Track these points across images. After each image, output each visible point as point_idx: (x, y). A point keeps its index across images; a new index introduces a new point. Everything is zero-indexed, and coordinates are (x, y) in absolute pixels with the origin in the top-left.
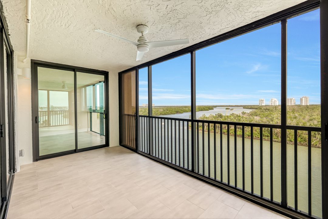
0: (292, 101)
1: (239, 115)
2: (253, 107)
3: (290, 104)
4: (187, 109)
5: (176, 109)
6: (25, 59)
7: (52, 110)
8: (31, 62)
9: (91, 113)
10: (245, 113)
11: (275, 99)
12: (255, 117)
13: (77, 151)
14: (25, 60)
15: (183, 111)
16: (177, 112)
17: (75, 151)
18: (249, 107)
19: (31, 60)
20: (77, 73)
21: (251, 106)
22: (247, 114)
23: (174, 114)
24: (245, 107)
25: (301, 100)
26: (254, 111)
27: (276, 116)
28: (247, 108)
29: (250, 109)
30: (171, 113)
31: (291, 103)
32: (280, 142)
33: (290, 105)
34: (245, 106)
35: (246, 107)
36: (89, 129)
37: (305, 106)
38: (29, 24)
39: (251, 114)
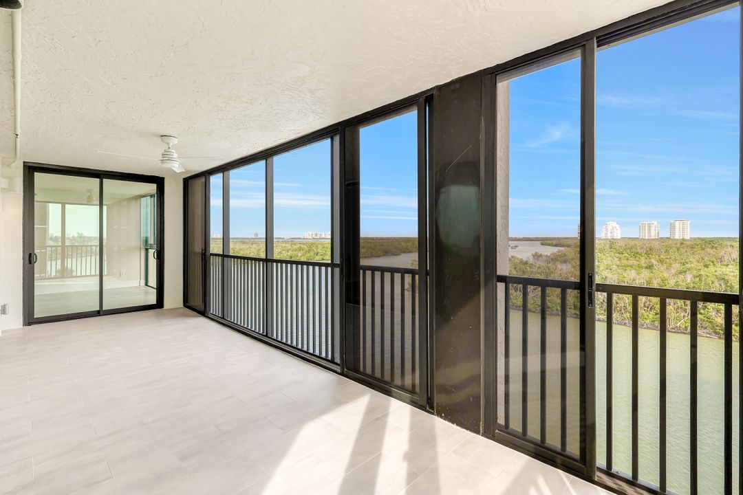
0: (653, 229)
1: (525, 260)
2: (562, 241)
3: (647, 235)
4: (410, 244)
5: (383, 245)
6: (14, 162)
7: (81, 244)
8: (24, 166)
9: (147, 250)
10: (541, 255)
11: (615, 224)
12: (559, 266)
13: (101, 313)
14: (13, 165)
15: (400, 250)
16: (386, 253)
17: (98, 313)
18: (554, 242)
19: (24, 162)
20: (105, 181)
21: (559, 239)
22: (545, 258)
23: (379, 256)
24: (545, 242)
25: (672, 227)
26: (562, 251)
27: (609, 262)
28: (549, 245)
29: (556, 245)
30: (372, 253)
31: (649, 233)
32: (603, 321)
33: (647, 238)
34: (547, 239)
35: (548, 242)
36: (143, 282)
37: (678, 240)
38: (18, 140)
39: (554, 259)
